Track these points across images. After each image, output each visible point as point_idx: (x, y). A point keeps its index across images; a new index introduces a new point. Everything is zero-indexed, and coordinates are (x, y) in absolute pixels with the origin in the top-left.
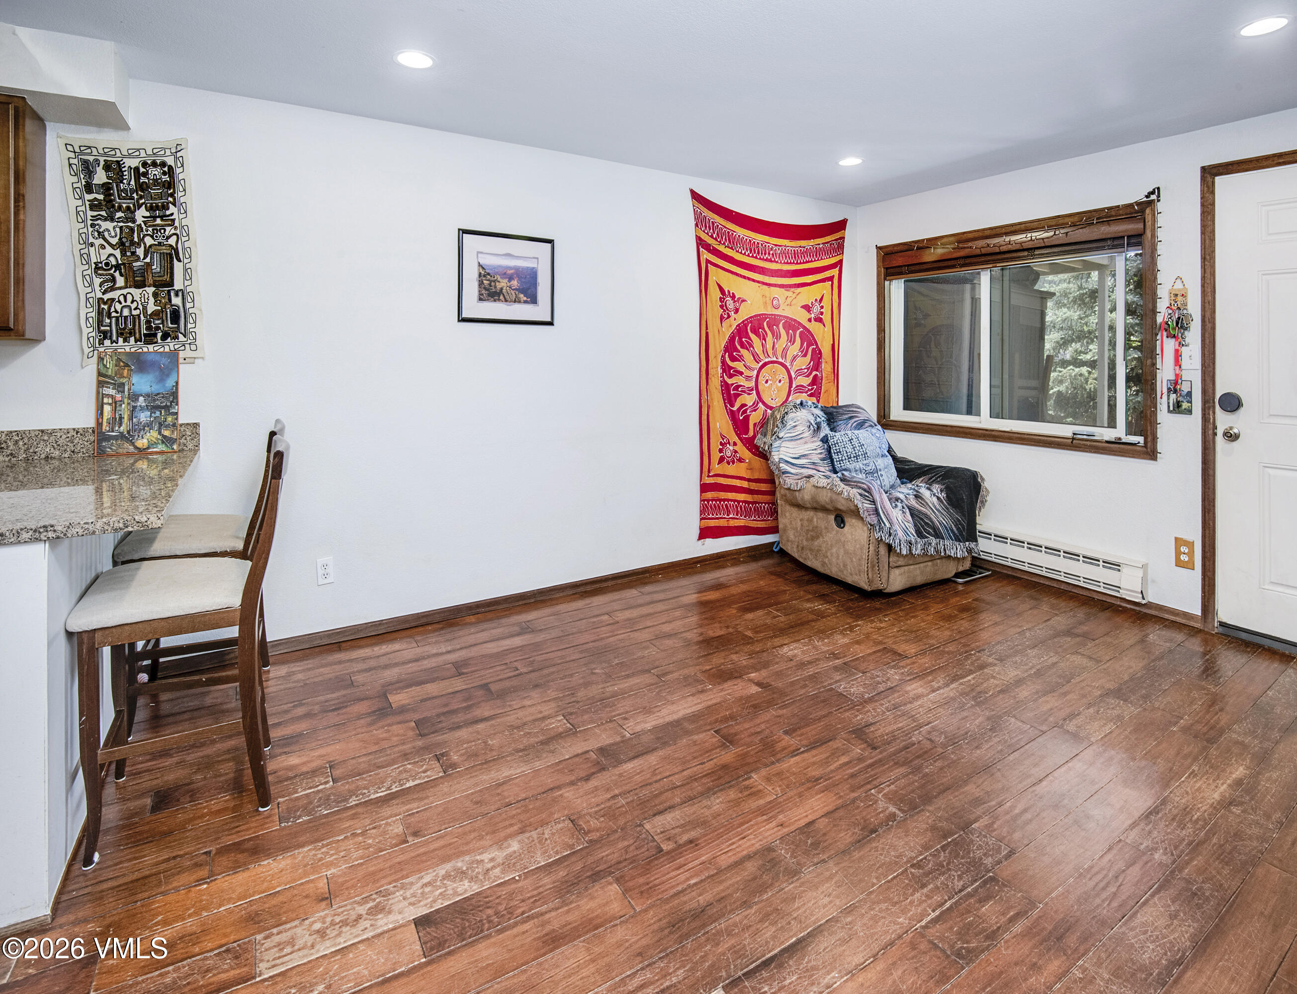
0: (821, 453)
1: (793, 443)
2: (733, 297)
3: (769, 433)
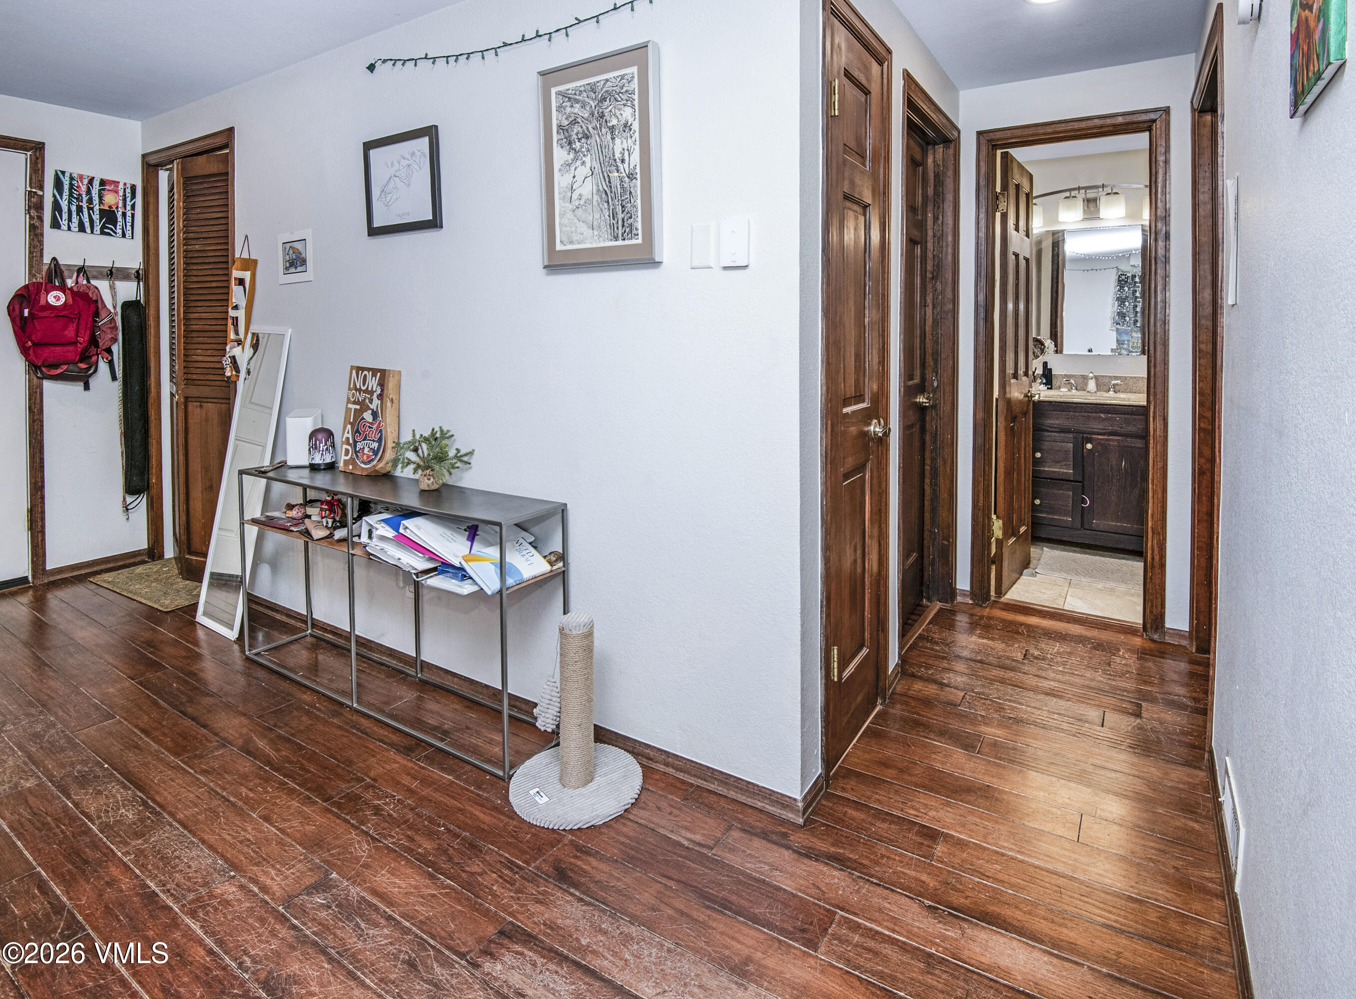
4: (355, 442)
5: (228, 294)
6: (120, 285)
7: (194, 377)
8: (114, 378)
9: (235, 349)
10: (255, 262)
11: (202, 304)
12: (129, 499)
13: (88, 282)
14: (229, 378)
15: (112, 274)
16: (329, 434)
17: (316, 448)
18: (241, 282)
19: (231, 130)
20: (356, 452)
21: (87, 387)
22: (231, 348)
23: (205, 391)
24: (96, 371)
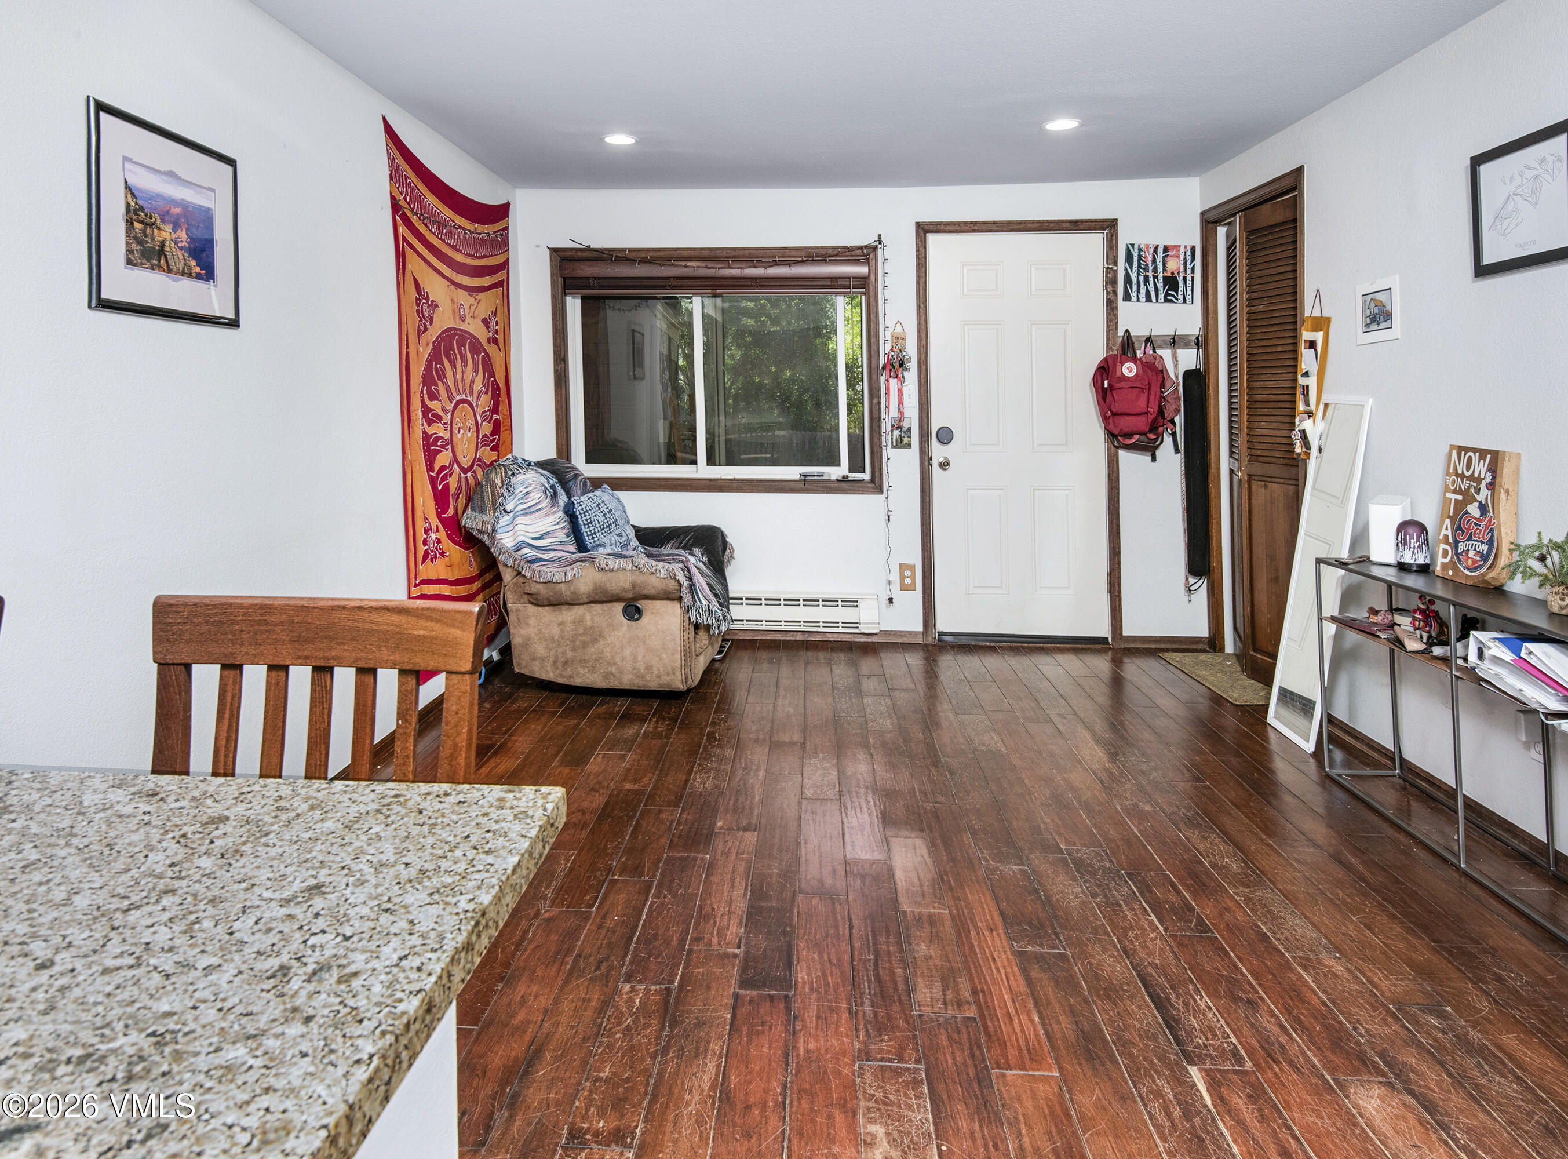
0: (563, 528)
1: (529, 517)
2: (427, 299)
3: (489, 507)
4: (1456, 543)
5: (1296, 358)
6: (1182, 353)
7: (1259, 452)
8: (1177, 451)
9: (1304, 423)
10: (1328, 320)
11: (1268, 371)
12: (1192, 580)
13: (1154, 352)
14: (1299, 454)
15: (1175, 342)
16: (1422, 528)
17: (1405, 544)
18: (1312, 345)
19: (1300, 170)
20: (1457, 555)
21: (1154, 459)
22: (1301, 421)
23: (1271, 470)
24: (1162, 442)
